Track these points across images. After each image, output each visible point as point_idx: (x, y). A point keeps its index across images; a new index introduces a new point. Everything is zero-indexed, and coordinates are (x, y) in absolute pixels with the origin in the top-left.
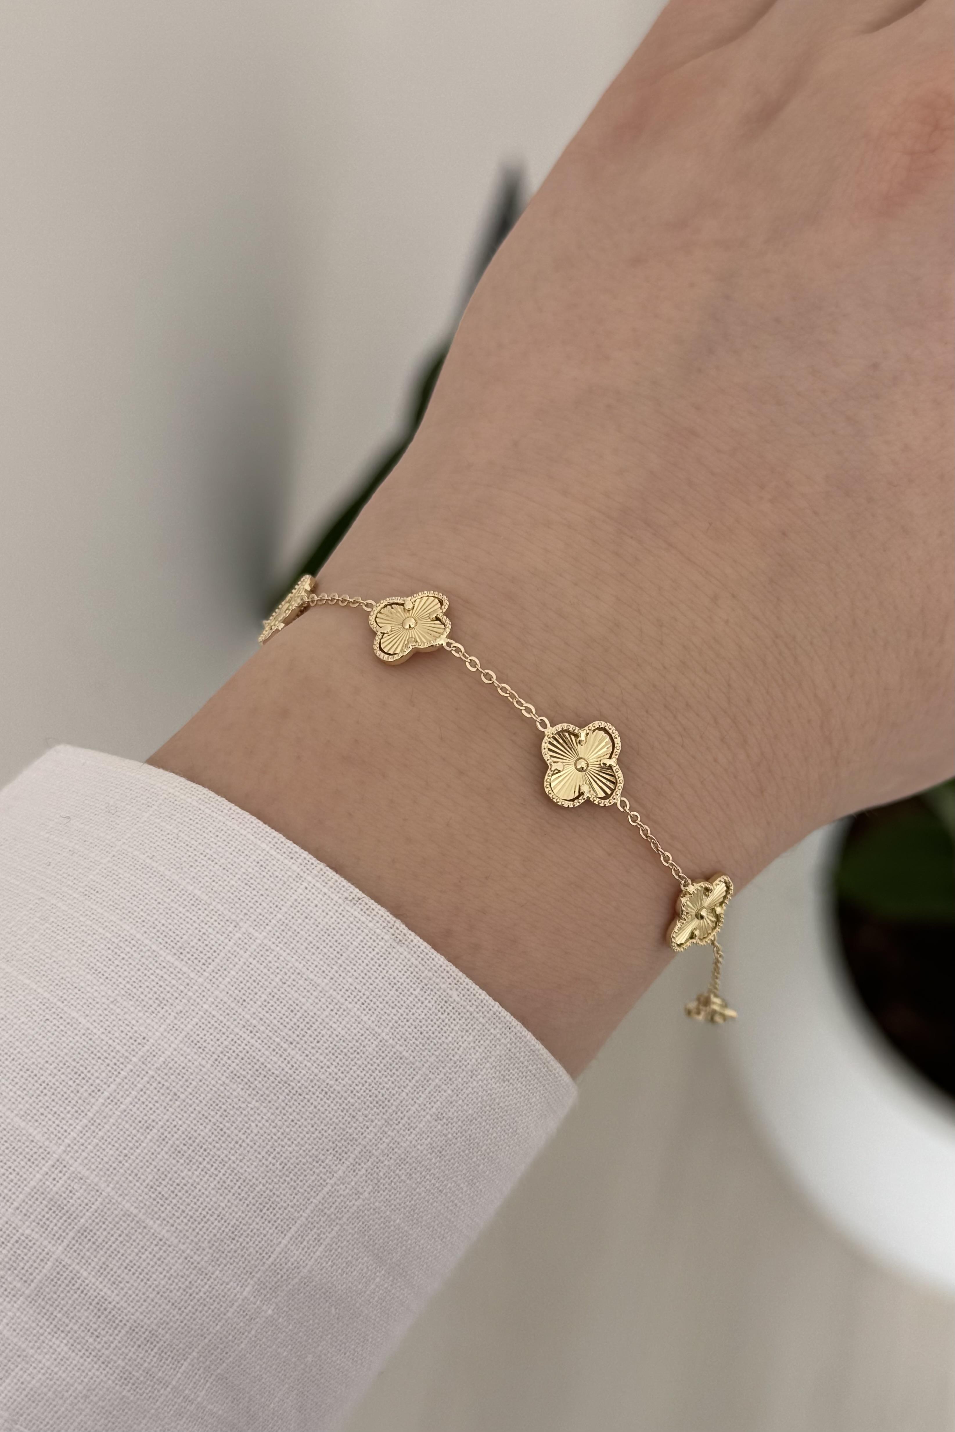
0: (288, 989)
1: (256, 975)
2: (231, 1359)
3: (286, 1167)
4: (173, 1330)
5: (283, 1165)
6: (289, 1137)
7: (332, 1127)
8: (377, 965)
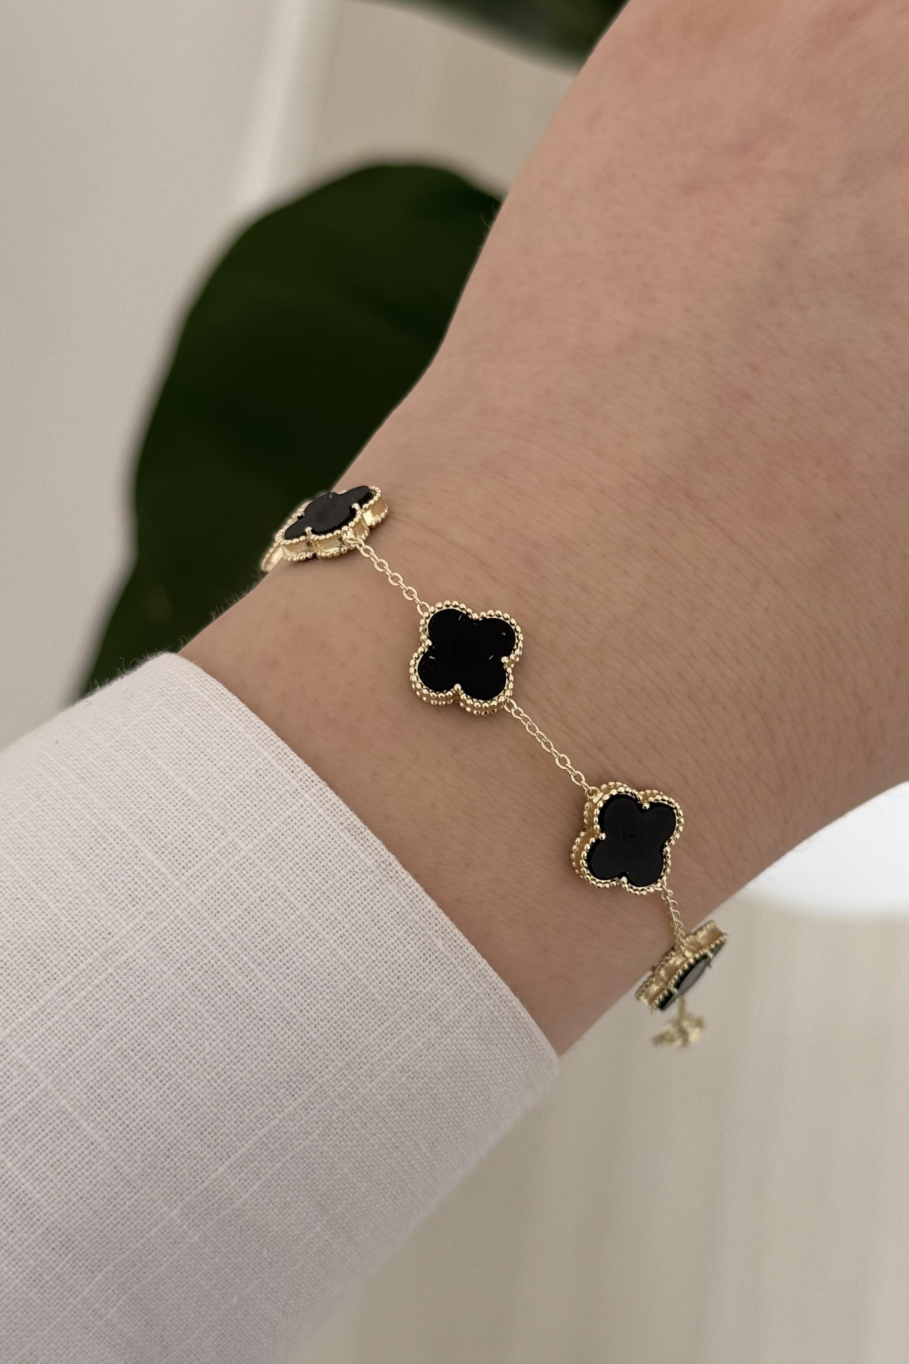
0: (266, 908)
1: (234, 887)
2: (148, 1280)
3: (235, 1093)
4: (90, 1238)
5: (232, 1089)
6: (242, 1061)
7: (289, 1060)
8: (362, 899)
